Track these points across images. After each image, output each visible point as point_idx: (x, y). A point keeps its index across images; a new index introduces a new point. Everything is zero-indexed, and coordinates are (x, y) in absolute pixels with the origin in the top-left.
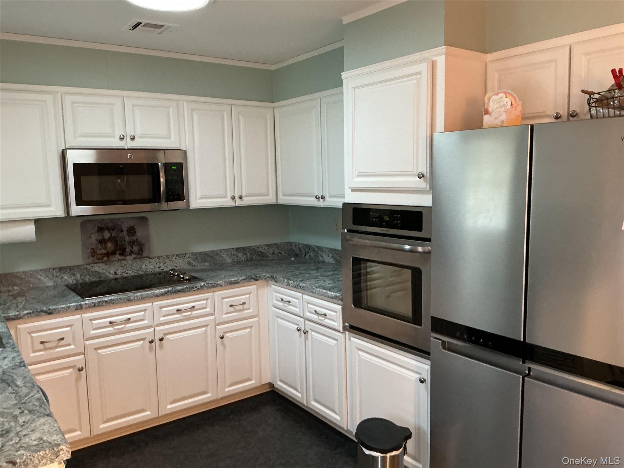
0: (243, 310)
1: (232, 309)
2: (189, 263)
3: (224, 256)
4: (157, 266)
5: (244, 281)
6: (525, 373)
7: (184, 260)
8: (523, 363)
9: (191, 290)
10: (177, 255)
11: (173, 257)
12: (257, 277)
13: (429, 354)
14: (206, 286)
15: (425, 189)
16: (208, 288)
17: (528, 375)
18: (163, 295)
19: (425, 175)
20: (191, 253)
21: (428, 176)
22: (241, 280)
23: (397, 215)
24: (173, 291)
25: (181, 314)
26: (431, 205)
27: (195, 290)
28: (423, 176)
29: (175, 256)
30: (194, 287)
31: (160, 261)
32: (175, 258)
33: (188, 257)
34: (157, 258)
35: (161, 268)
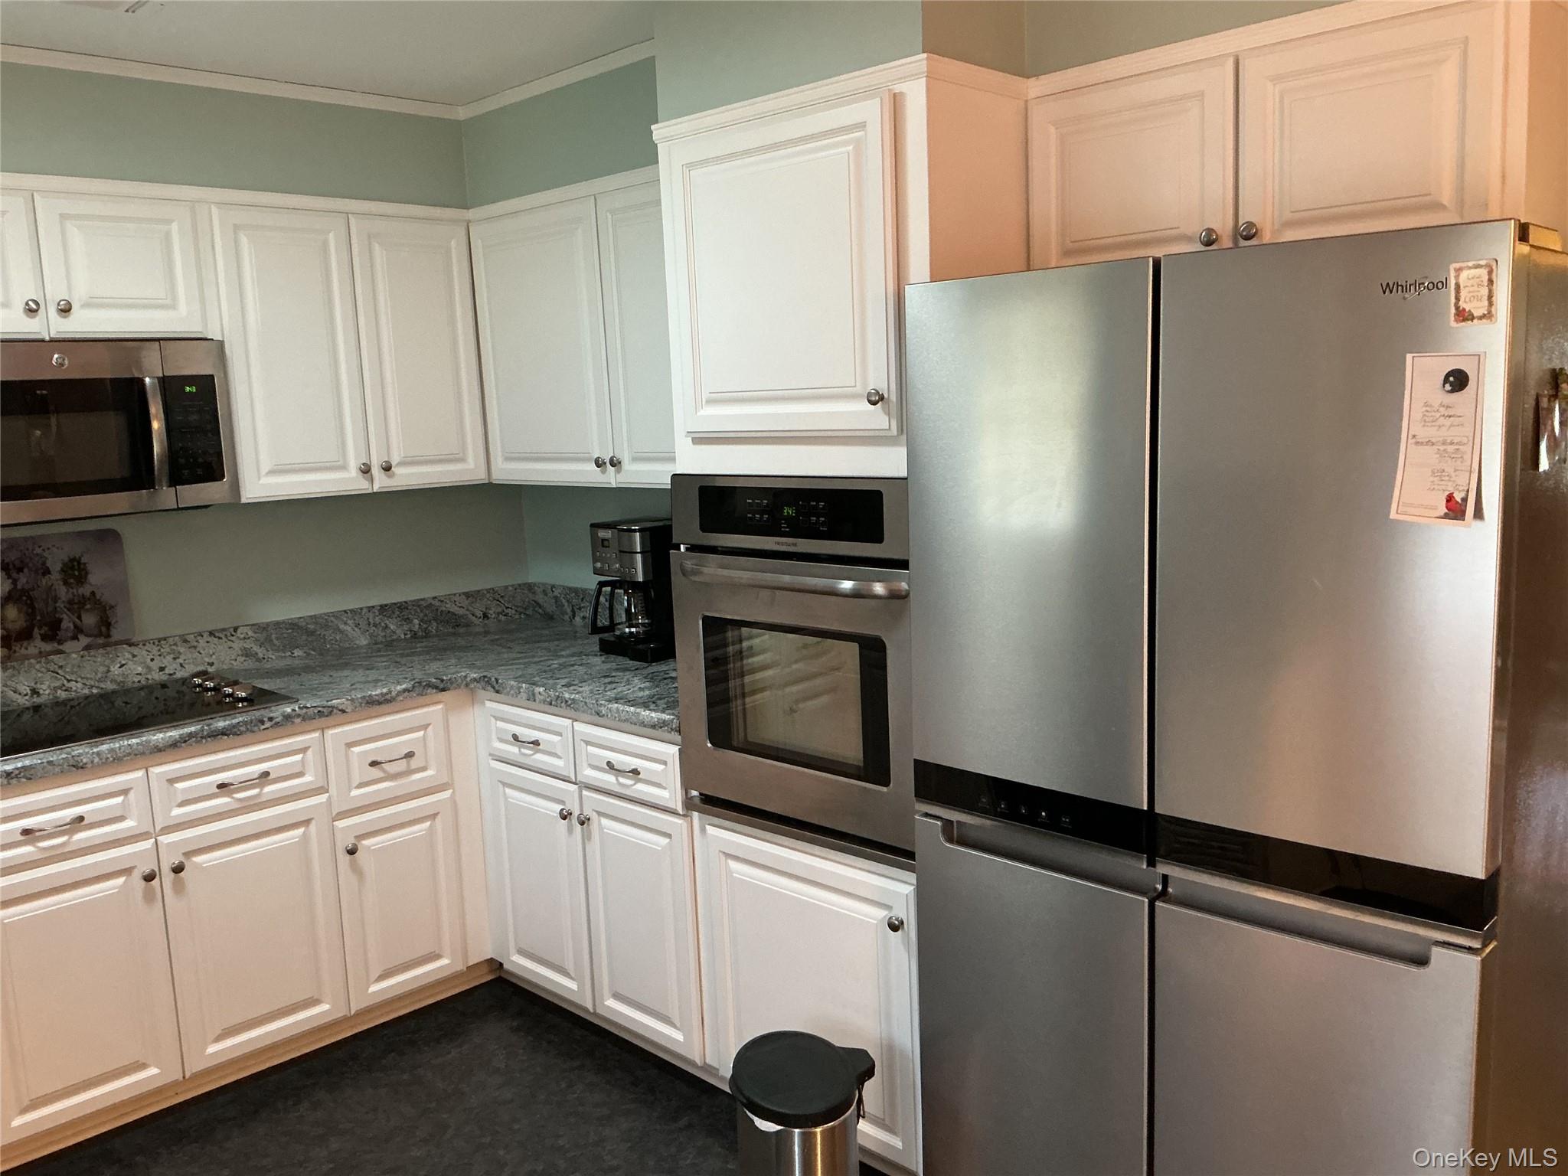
0: (410, 772)
1: (375, 773)
2: (247, 653)
3: (348, 628)
4: (155, 665)
5: (407, 693)
6: (1156, 889)
7: (230, 643)
8: (1148, 866)
9: (256, 728)
10: (211, 634)
11: (199, 638)
12: (442, 681)
13: (911, 855)
14: (299, 716)
15: (889, 434)
16: (305, 718)
17: (1163, 895)
18: (174, 745)
19: (886, 396)
20: (252, 625)
21: (893, 398)
22: (399, 693)
23: (818, 503)
24: (205, 733)
25: (229, 796)
26: (904, 474)
27: (268, 728)
28: (882, 398)
29: (206, 635)
30: (266, 719)
31: (162, 650)
32: (208, 642)
33: (242, 636)
34: (154, 643)
35: (167, 671)
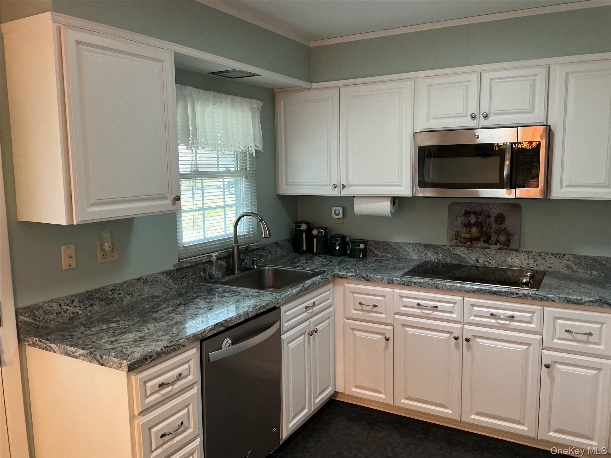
1: (568, 336)
4: (525, 262)
7: (561, 261)
9: (509, 296)
10: (553, 254)
11: (546, 255)
14: (531, 296)
16: (533, 299)
20: (573, 255)
27: (515, 297)
29: (550, 254)
30: (515, 293)
31: (529, 257)
32: (550, 258)
33: (567, 259)
34: (526, 253)
35: (530, 266)
